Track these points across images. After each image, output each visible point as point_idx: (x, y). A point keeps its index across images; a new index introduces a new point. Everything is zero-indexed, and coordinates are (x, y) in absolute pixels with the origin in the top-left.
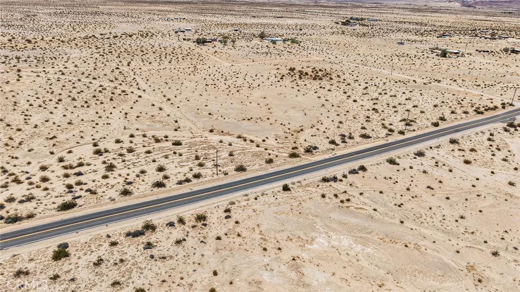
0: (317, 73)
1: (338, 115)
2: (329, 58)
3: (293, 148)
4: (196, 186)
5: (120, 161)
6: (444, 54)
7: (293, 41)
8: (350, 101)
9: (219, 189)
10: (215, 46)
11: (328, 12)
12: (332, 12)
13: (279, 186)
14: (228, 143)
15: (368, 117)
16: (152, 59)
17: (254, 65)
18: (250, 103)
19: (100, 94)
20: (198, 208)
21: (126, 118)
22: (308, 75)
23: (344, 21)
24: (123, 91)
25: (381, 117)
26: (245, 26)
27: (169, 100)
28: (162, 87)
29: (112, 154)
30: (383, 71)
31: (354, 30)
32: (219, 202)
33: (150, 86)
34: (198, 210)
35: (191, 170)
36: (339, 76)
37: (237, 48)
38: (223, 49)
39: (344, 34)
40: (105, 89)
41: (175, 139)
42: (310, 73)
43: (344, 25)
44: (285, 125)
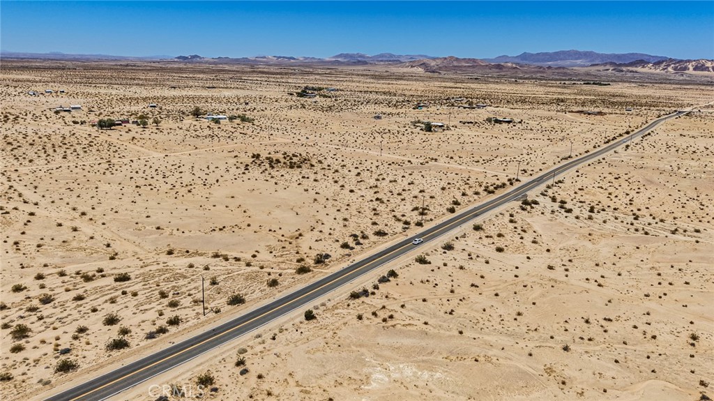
0: (291, 159)
1: (338, 210)
2: (299, 140)
3: (299, 261)
4: (176, 336)
5: (34, 318)
6: (429, 128)
7: (244, 119)
8: (346, 191)
9: (215, 335)
10: (130, 130)
11: (273, 80)
12: (279, 80)
13: (300, 315)
14: (202, 267)
15: (375, 210)
17: (199, 154)
18: (214, 206)
20: (194, 368)
21: (19, 249)
22: (280, 162)
23: (299, 91)
25: (389, 209)
26: (165, 101)
27: (83, 214)
28: (65, 195)
29: (14, 310)
30: (370, 152)
31: (315, 102)
32: (223, 353)
33: (43, 196)
34: (195, 370)
35: (161, 315)
36: (320, 162)
37: (165, 132)
38: (142, 133)
39: (305, 108)
41: (117, 272)
42: (282, 160)
43: (301, 97)
44: (275, 231)
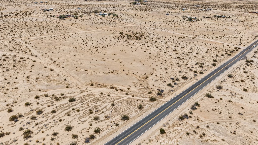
1: (162, 63)
2: (137, 25)
3: (149, 93)
6: (190, 20)
7: (114, 15)
8: (162, 52)
10: (71, 20)
14: (106, 94)
15: (178, 63)
16: (35, 31)
18: (108, 59)
19: (5, 62)
21: (29, 81)
22: (131, 36)
23: (133, 2)
24: (22, 58)
26: (83, 6)
27: (55, 62)
28: (47, 52)
30: (168, 32)
31: (140, 7)
33: (39, 52)
35: (91, 125)
36: (148, 36)
37: (85, 21)
38: (76, 21)
39: (136, 9)
40: (8, 58)
43: (134, 4)
44: (135, 74)
